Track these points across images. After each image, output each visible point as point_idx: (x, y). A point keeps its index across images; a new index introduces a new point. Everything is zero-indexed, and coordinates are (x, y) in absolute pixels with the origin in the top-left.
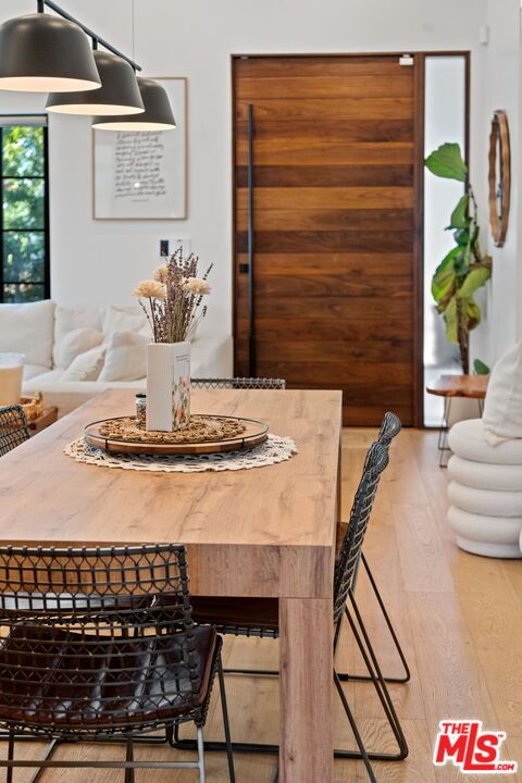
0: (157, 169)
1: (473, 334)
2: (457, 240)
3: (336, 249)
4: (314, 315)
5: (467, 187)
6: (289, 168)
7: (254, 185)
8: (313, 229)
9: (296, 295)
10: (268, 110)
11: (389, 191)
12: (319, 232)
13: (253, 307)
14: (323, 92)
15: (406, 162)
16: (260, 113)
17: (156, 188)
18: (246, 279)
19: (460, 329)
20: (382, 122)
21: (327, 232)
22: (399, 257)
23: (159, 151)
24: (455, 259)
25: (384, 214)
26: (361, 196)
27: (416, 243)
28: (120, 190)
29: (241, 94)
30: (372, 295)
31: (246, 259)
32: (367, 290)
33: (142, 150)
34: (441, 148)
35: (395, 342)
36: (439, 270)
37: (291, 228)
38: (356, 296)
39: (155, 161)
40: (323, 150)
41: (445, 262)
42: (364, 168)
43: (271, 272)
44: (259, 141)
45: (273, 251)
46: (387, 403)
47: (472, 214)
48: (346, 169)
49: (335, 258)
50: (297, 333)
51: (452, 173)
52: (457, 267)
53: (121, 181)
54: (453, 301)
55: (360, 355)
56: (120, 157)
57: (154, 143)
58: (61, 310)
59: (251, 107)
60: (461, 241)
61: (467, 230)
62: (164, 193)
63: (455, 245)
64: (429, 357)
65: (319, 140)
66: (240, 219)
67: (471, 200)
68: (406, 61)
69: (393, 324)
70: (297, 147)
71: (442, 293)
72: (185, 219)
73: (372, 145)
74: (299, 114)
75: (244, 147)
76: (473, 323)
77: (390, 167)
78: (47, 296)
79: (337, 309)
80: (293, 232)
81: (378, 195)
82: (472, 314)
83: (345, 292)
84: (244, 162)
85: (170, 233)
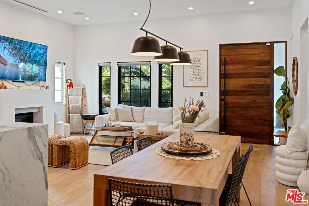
0: (200, 74)
1: (288, 119)
2: (283, 93)
3: (248, 95)
4: (242, 113)
5: (286, 78)
6: (235, 73)
7: (225, 78)
8: (242, 90)
9: (237, 107)
10: (229, 58)
11: (263, 79)
12: (243, 90)
13: (225, 110)
14: (244, 53)
15: (268, 71)
16: (227, 59)
17: (200, 79)
18: (223, 103)
19: (284, 118)
20: (261, 61)
21: (246, 90)
22: (267, 97)
23: (200, 69)
24: (283, 98)
25: (262, 86)
26: (255, 81)
27: (271, 94)
28: (190, 79)
29: (222, 54)
30: (258, 108)
31: (223, 97)
32: (257, 106)
33: (196, 69)
34: (278, 67)
35: (265, 121)
36: (278, 101)
37: (235, 89)
38: (254, 108)
39: (199, 72)
40: (245, 68)
41: (280, 99)
42: (256, 73)
43: (230, 101)
44: (227, 66)
45: (231, 95)
46: (263, 137)
47: (288, 86)
48: (251, 73)
49: (248, 97)
50: (237, 117)
51: (282, 74)
52: (283, 100)
53: (190, 77)
54: (282, 110)
55: (255, 124)
56: (190, 71)
57: (199, 67)
58: (175, 109)
59: (225, 57)
60: (285, 93)
61: (286, 90)
62: (202, 80)
63: (283, 94)
64: (275, 125)
65: (243, 66)
66: (221, 87)
67: (288, 82)
68: (268, 44)
69: (265, 116)
70: (237, 68)
71: (279, 108)
72: (207, 87)
73: (258, 67)
74: (238, 59)
75: (223, 68)
76: (288, 116)
77: (264, 73)
78: (172, 106)
79: (248, 111)
80: (236, 90)
81: (260, 80)
82: (288, 114)
83: (251, 107)
84: (223, 72)
85: (203, 90)
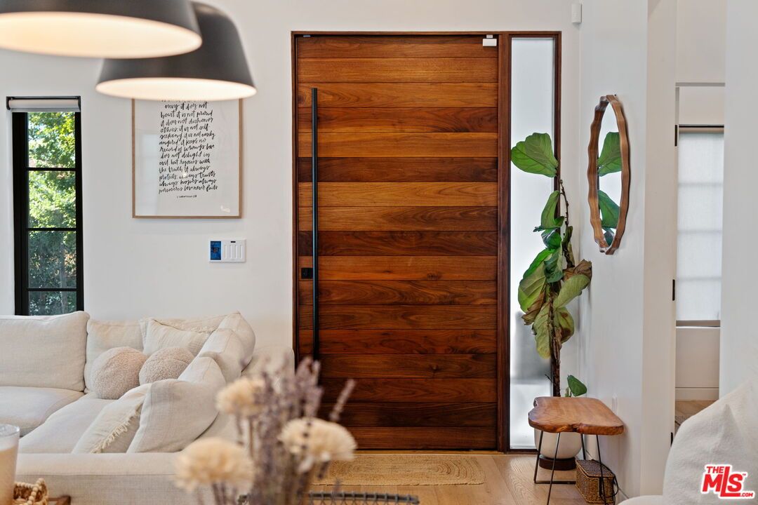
0: (208, 161)
1: (566, 350)
2: (546, 241)
3: (411, 251)
4: (387, 325)
5: (557, 182)
6: (358, 160)
7: (318, 180)
8: (385, 229)
9: (365, 304)
10: (333, 94)
11: (470, 187)
12: (391, 232)
13: (317, 316)
14: (395, 75)
15: (489, 154)
16: (325, 98)
17: (207, 182)
18: (308, 285)
19: (551, 343)
20: (462, 109)
21: (402, 232)
22: (485, 260)
23: (209, 140)
24: (545, 263)
25: (465, 212)
26: (439, 192)
27: (500, 246)
28: (163, 184)
29: (303, 76)
30: (451, 303)
31: (308, 262)
32: (445, 297)
33: (189, 139)
34: (528, 138)
35: (477, 355)
36: (527, 275)
37: (360, 228)
38: (433, 304)
39: (205, 151)
40: (396, 140)
41: (534, 266)
42: (442, 161)
43: (338, 277)
44: (324, 130)
45: (340, 254)
46: (467, 423)
47: (563, 213)
48: (422, 161)
49: (410, 261)
50: (367, 346)
51: (540, 167)
52: (548, 272)
53: (165, 174)
54: (545, 310)
55: (438, 370)
56: (165, 146)
57: (204, 131)
58: (95, 322)
59: (316, 90)
60: (552, 244)
61: (558, 231)
62: (215, 188)
63: (544, 247)
64: (513, 372)
65: (391, 129)
66: (301, 217)
67: (562, 196)
68: (490, 42)
69: (475, 335)
70: (369, 137)
71: (531, 302)
72: (240, 217)
73: (449, 135)
74: (370, 100)
75: (307, 137)
76: (566, 334)
77: (472, 160)
78: (80, 307)
79: (412, 318)
80: (363, 232)
81: (459, 190)
82: (564, 325)
83: (421, 300)
84: (306, 153)
85: (221, 233)
